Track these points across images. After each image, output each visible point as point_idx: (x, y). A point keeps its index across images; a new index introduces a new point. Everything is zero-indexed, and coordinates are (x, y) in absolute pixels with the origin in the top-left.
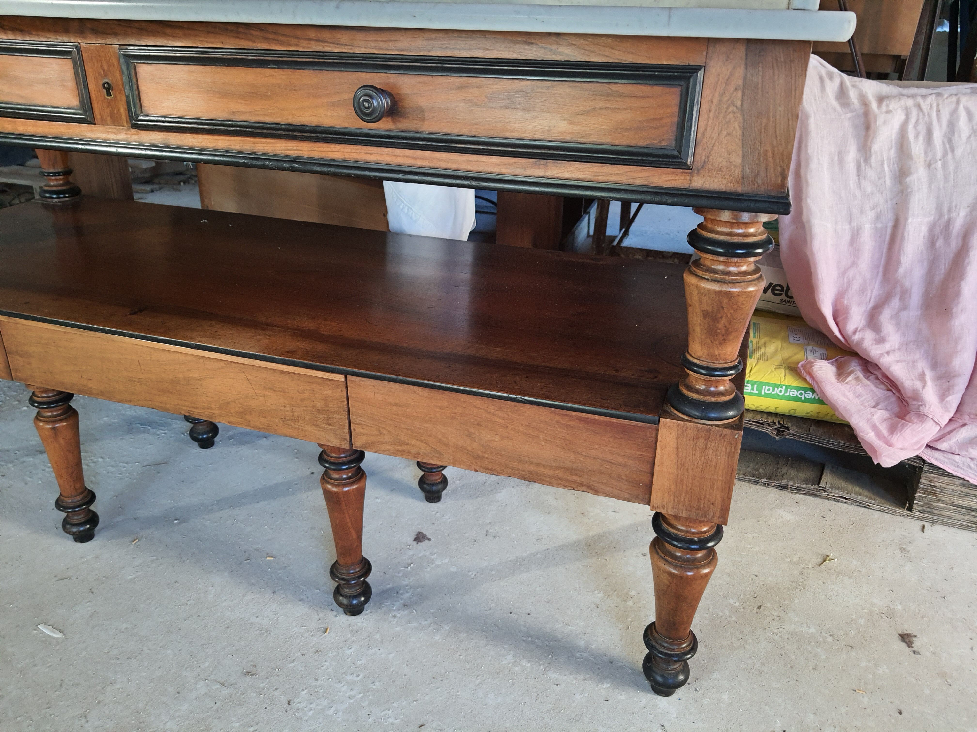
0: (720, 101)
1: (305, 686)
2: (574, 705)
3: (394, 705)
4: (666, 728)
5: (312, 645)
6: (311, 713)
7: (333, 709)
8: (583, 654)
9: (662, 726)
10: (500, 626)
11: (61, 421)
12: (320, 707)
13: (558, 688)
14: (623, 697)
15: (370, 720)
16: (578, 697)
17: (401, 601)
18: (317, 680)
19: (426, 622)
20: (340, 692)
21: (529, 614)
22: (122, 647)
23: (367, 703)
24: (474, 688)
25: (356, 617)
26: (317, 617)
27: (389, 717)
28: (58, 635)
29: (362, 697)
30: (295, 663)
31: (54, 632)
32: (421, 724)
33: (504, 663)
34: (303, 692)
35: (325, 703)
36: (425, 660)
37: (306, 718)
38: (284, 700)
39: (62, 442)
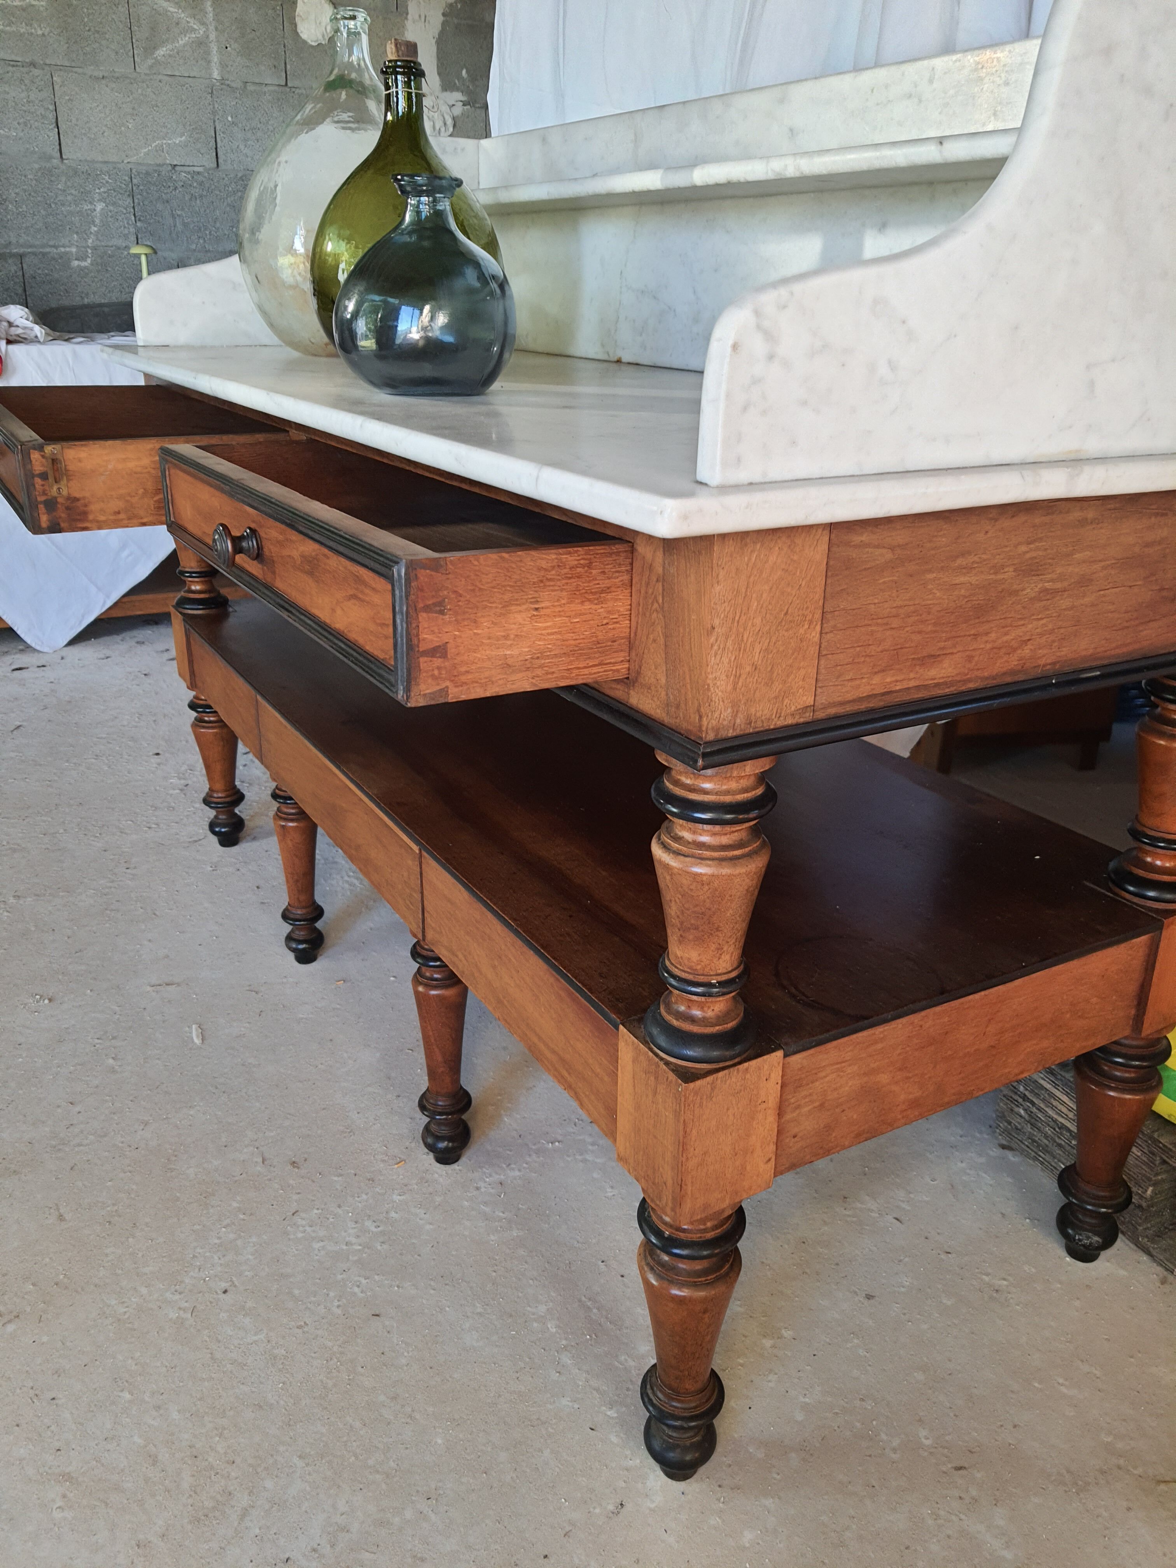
0: (646, 593)
1: (323, 1206)
2: (549, 1406)
3: (376, 1277)
4: (622, 1510)
5: (373, 1169)
6: (300, 1235)
7: (321, 1244)
8: (629, 1360)
9: (622, 1504)
10: (573, 1269)
11: (292, 820)
12: (313, 1235)
13: (555, 1376)
14: (614, 1439)
15: (339, 1277)
16: (565, 1402)
17: (502, 1177)
18: (339, 1206)
19: (501, 1214)
20: (345, 1231)
21: (622, 1276)
22: (230, 1079)
23: (356, 1258)
24: (469, 1314)
25: (442, 1166)
26: (407, 1144)
27: (358, 1286)
28: (197, 1041)
29: (359, 1250)
30: (340, 1178)
31: (198, 1037)
32: (377, 1313)
33: (529, 1308)
34: (316, 1211)
35: (322, 1233)
36: (454, 1253)
37: (292, 1237)
38: (294, 1206)
39: (290, 843)
